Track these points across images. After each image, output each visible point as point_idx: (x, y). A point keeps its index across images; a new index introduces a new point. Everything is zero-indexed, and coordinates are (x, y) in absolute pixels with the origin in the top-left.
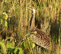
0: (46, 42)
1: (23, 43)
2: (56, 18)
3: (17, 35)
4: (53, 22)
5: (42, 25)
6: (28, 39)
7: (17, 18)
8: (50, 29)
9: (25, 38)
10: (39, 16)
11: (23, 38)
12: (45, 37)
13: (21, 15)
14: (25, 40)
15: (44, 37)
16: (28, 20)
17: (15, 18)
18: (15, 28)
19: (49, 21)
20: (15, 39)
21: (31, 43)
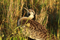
0: (42, 33)
1: (13, 38)
2: (56, 7)
3: (5, 27)
4: (51, 12)
5: (37, 15)
6: (19, 33)
7: (5, 6)
8: (47, 20)
9: (15, 32)
10: (34, 4)
11: (12, 32)
12: (40, 28)
13: (11, 3)
14: (16, 35)
15: (38, 28)
16: (20, 9)
17: (3, 6)
18: (3, 19)
19: (47, 10)
20: (3, 33)
21: (23, 38)
